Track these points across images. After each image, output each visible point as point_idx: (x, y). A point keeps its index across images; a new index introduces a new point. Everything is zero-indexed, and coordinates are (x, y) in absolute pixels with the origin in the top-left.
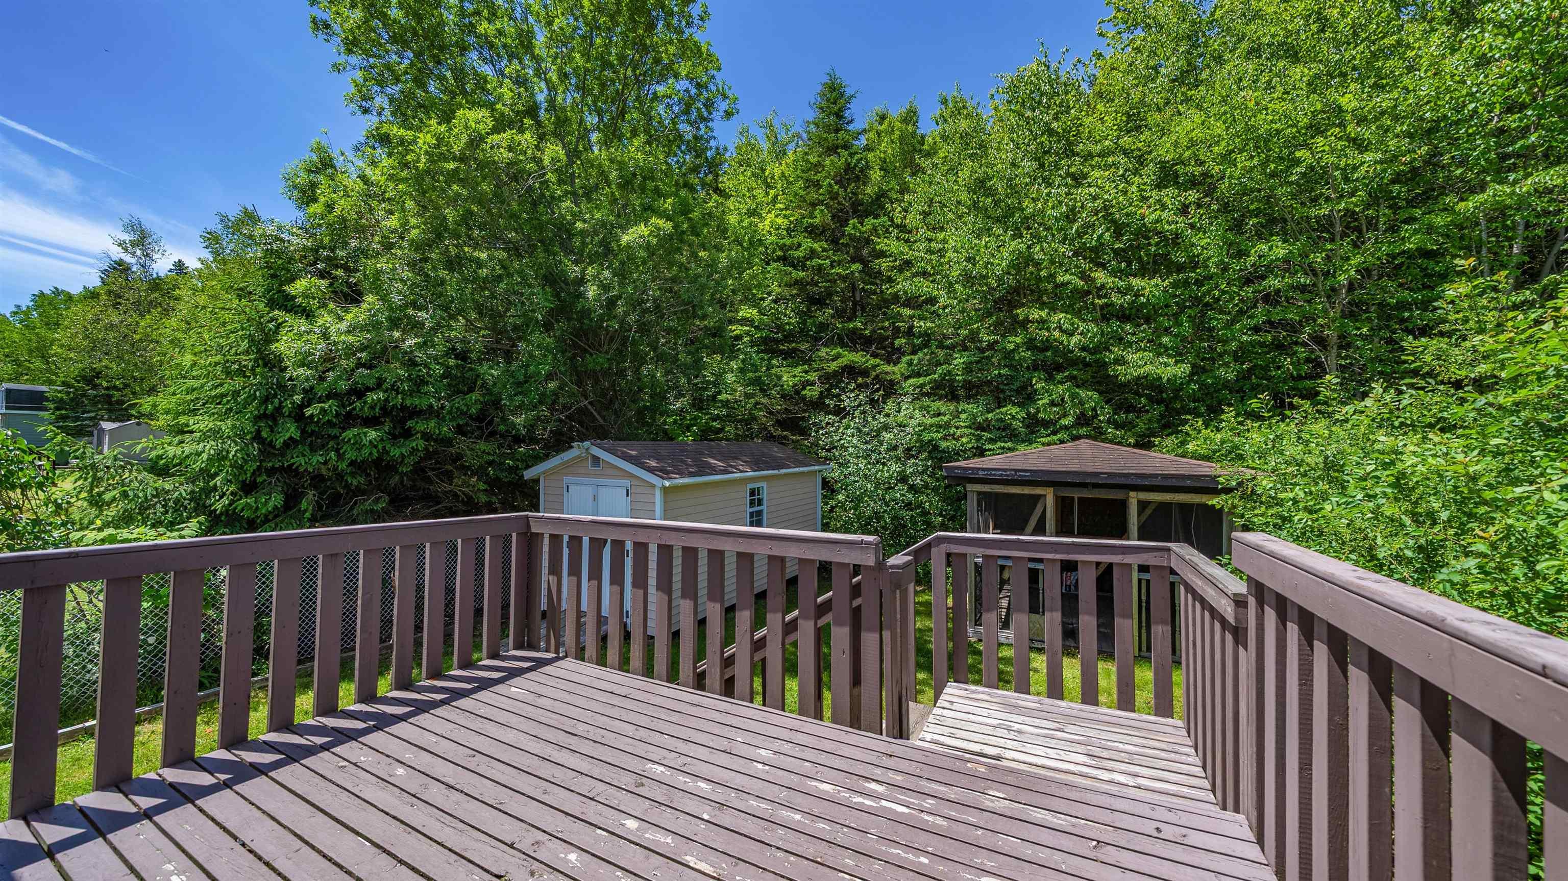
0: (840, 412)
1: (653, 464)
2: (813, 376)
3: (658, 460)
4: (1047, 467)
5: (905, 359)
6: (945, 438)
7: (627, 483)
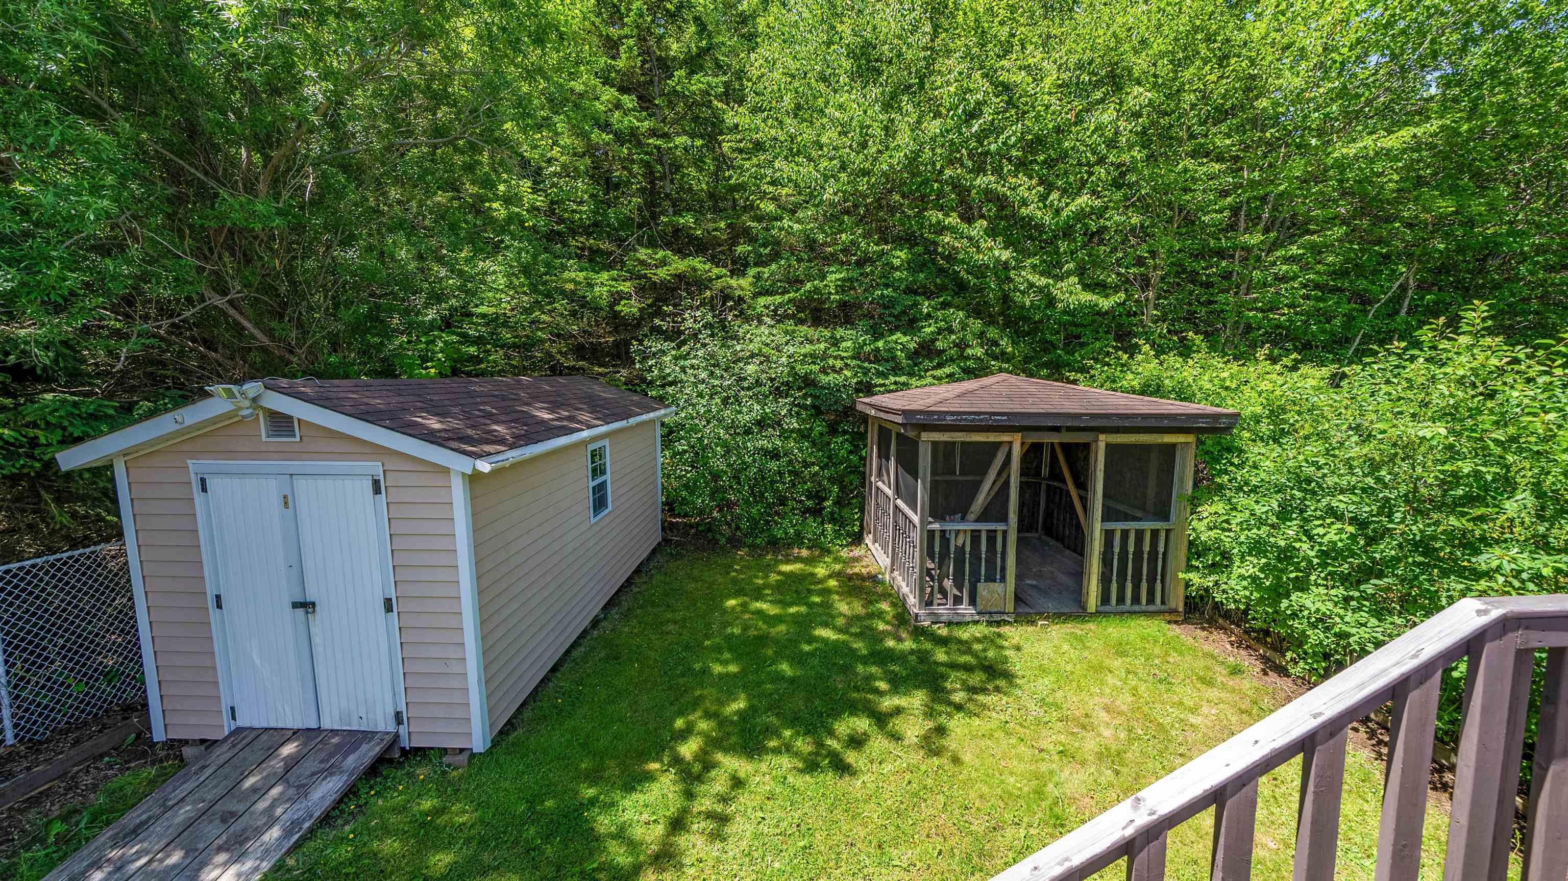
0: (675, 335)
1: (435, 424)
2: (626, 287)
3: (441, 414)
4: (1017, 408)
5: (752, 271)
6: (824, 371)
7: (376, 468)
